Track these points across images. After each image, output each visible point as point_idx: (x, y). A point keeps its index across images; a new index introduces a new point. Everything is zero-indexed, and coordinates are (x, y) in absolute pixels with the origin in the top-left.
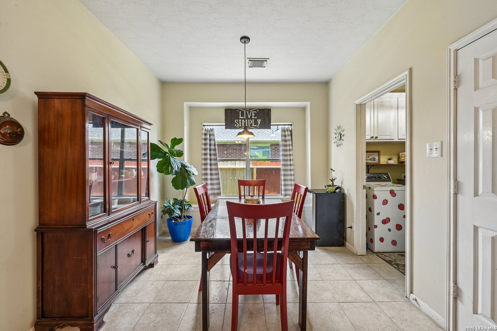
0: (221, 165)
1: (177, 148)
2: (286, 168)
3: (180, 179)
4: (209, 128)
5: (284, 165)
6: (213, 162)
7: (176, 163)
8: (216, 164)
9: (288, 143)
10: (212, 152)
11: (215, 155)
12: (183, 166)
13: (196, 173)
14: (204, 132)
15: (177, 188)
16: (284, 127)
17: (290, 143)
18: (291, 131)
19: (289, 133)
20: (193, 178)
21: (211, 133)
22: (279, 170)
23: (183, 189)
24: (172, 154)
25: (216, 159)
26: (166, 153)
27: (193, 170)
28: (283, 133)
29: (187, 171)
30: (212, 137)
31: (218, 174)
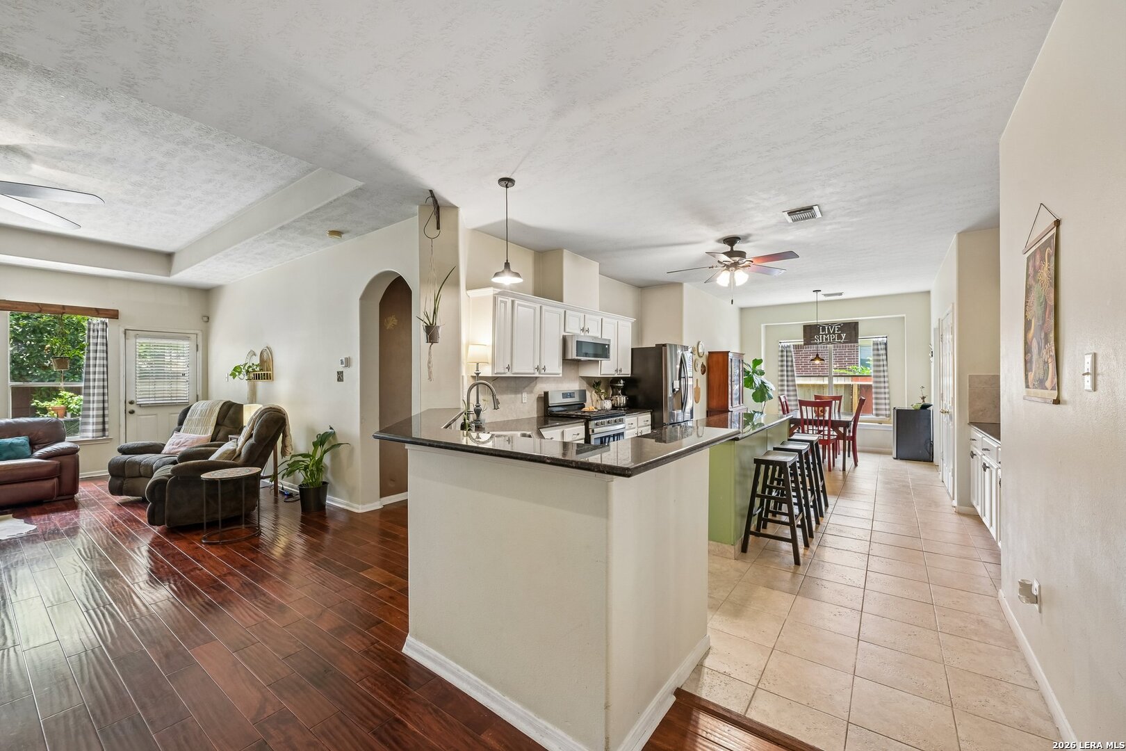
0: (799, 381)
1: (758, 368)
2: (878, 385)
3: (759, 393)
4: (786, 344)
5: (876, 382)
6: (790, 378)
7: (757, 380)
8: (794, 381)
9: (881, 358)
10: (789, 369)
11: (793, 371)
12: (763, 382)
13: (774, 389)
14: (780, 349)
15: (756, 400)
16: (877, 339)
17: (884, 357)
18: (886, 344)
19: (883, 346)
20: (770, 393)
21: (788, 349)
22: (870, 386)
23: (761, 402)
24: (754, 372)
25: (793, 376)
26: (749, 372)
27: (770, 385)
28: (876, 347)
29: (765, 386)
30: (789, 354)
31: (796, 390)
